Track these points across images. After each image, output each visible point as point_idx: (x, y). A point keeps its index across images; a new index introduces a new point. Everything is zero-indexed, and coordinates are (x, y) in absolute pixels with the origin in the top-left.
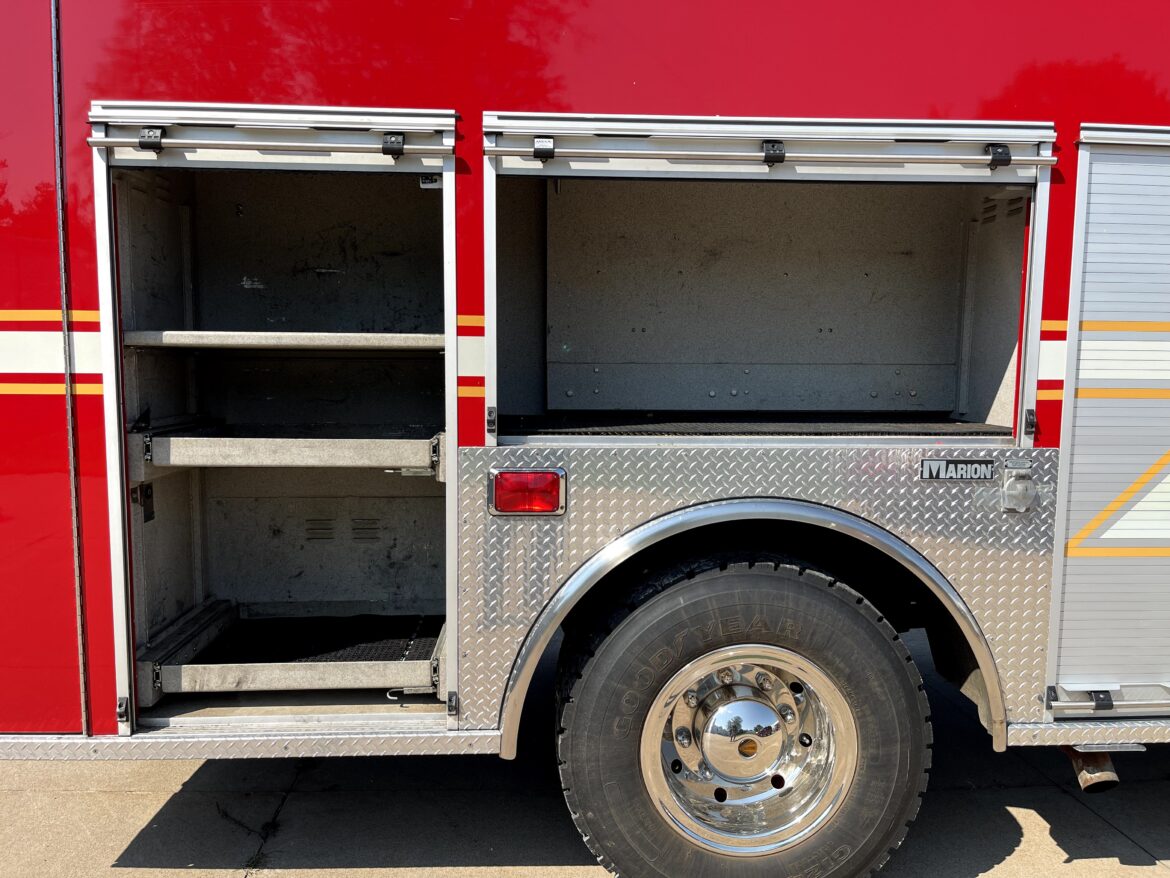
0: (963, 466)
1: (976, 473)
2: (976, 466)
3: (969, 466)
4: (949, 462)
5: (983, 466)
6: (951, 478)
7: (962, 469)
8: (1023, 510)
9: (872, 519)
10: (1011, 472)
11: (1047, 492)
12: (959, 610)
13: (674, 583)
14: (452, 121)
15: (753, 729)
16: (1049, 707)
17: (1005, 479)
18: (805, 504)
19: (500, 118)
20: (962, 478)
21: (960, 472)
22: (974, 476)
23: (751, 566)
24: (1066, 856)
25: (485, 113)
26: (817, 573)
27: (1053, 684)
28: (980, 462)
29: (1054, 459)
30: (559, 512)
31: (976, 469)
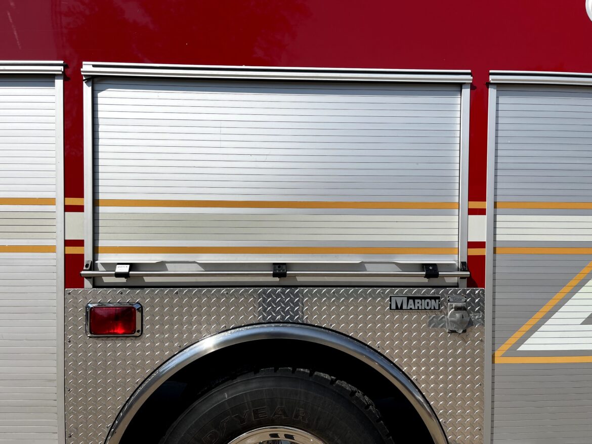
0: (419, 301)
1: (428, 306)
2: (428, 300)
3: (423, 300)
4: (409, 298)
5: (433, 301)
6: (411, 309)
7: (418, 303)
8: (461, 331)
9: (358, 337)
10: (452, 305)
11: (478, 319)
12: (418, 401)
13: (223, 382)
14: (62, 68)
17: (448, 309)
18: (311, 327)
19: (94, 66)
20: (418, 309)
21: (417, 305)
22: (427, 308)
23: (275, 371)
25: (84, 63)
26: (322, 374)
28: (431, 298)
29: (482, 296)
30: (137, 334)
31: (428, 303)
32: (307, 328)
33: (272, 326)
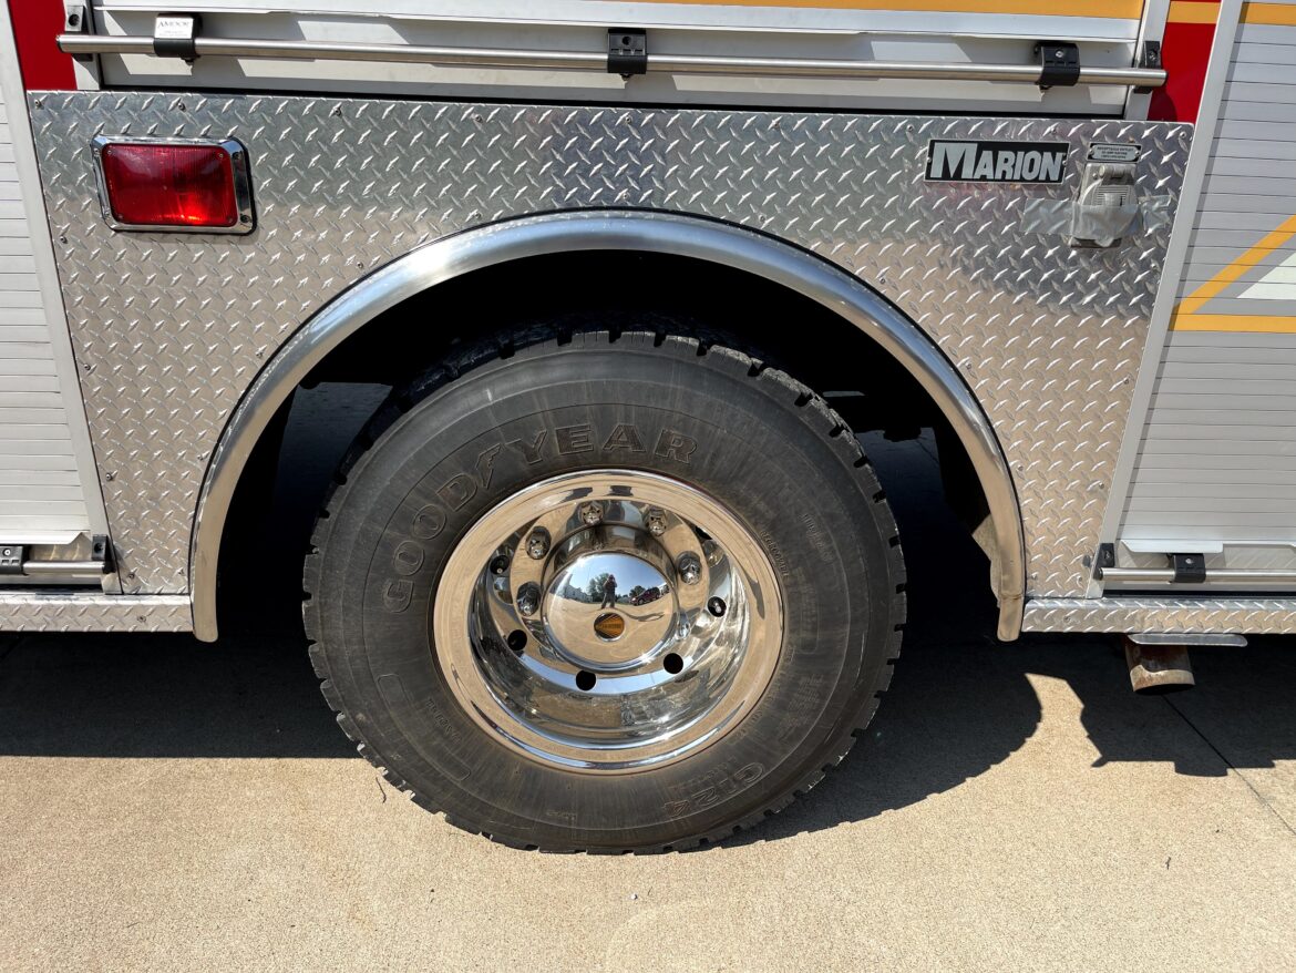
0: (1009, 155)
1: (1031, 170)
2: (1034, 154)
3: (1021, 154)
4: (982, 146)
5: (1047, 156)
6: (983, 178)
7: (1006, 160)
8: (1107, 242)
9: (831, 255)
10: (1098, 169)
11: (1159, 209)
12: (970, 423)
13: (479, 363)
15: (628, 593)
16: (1098, 576)
17: (1085, 181)
18: (710, 223)
20: (1003, 179)
21: (1001, 166)
22: (1028, 176)
23: (613, 338)
24: (1097, 755)
26: (730, 352)
27: (1111, 540)
28: (1041, 148)
29: (1183, 145)
30: (240, 227)
31: (1032, 161)
32: (699, 226)
33: (603, 217)
